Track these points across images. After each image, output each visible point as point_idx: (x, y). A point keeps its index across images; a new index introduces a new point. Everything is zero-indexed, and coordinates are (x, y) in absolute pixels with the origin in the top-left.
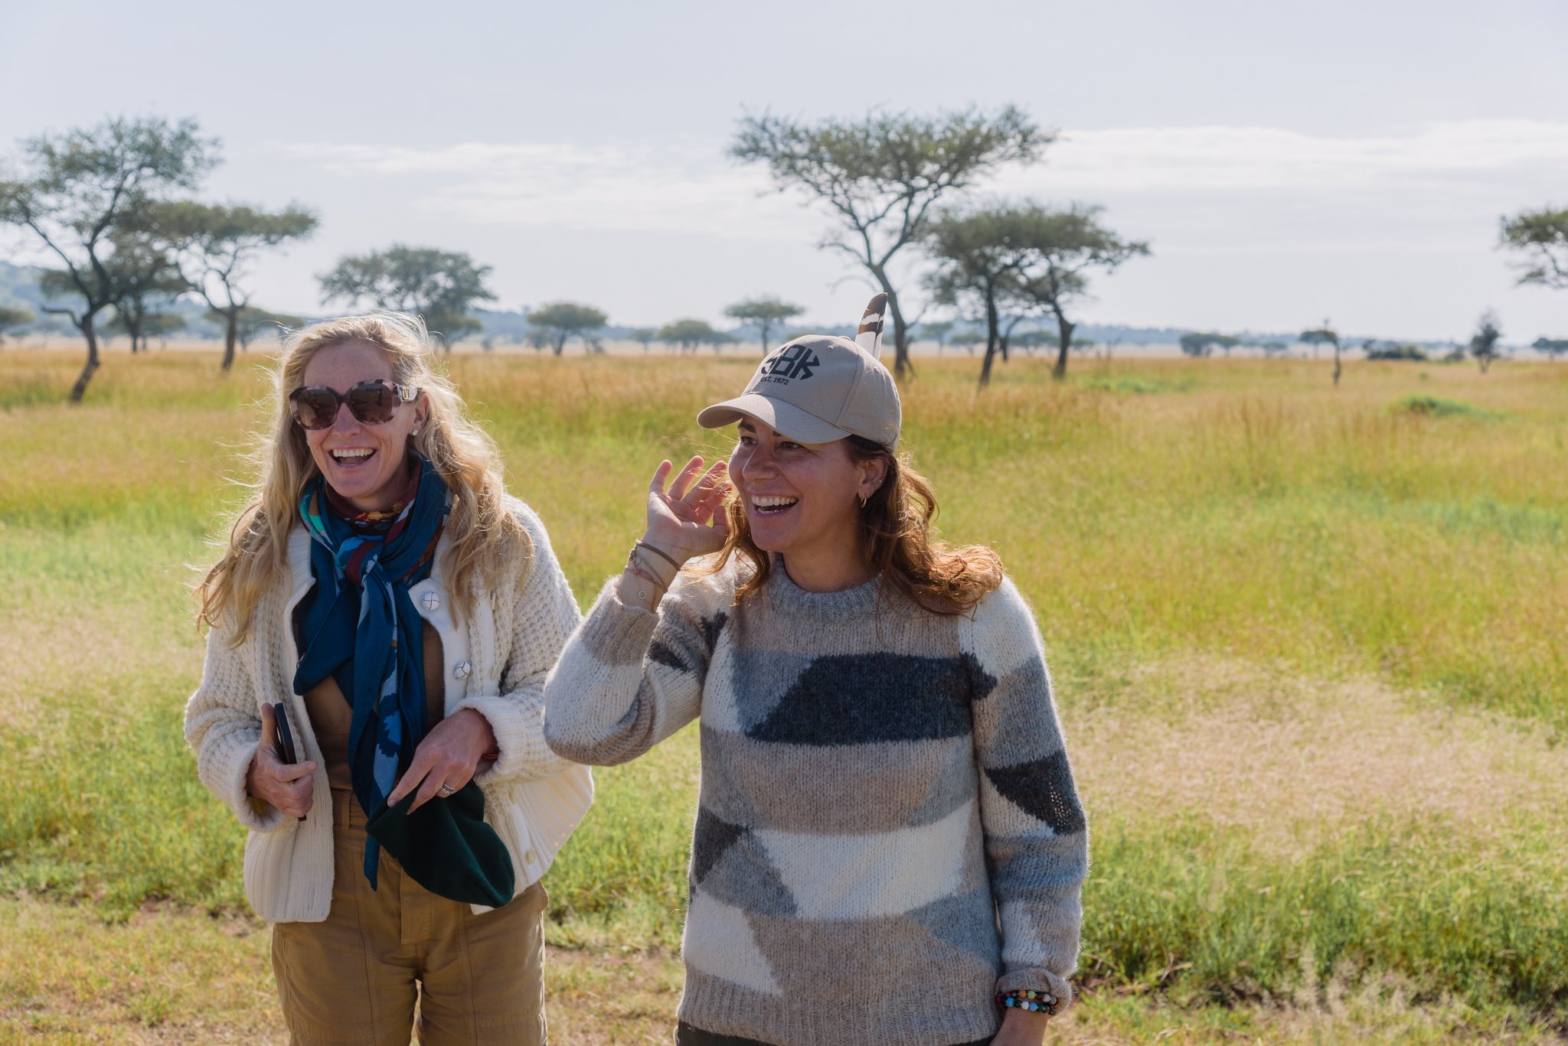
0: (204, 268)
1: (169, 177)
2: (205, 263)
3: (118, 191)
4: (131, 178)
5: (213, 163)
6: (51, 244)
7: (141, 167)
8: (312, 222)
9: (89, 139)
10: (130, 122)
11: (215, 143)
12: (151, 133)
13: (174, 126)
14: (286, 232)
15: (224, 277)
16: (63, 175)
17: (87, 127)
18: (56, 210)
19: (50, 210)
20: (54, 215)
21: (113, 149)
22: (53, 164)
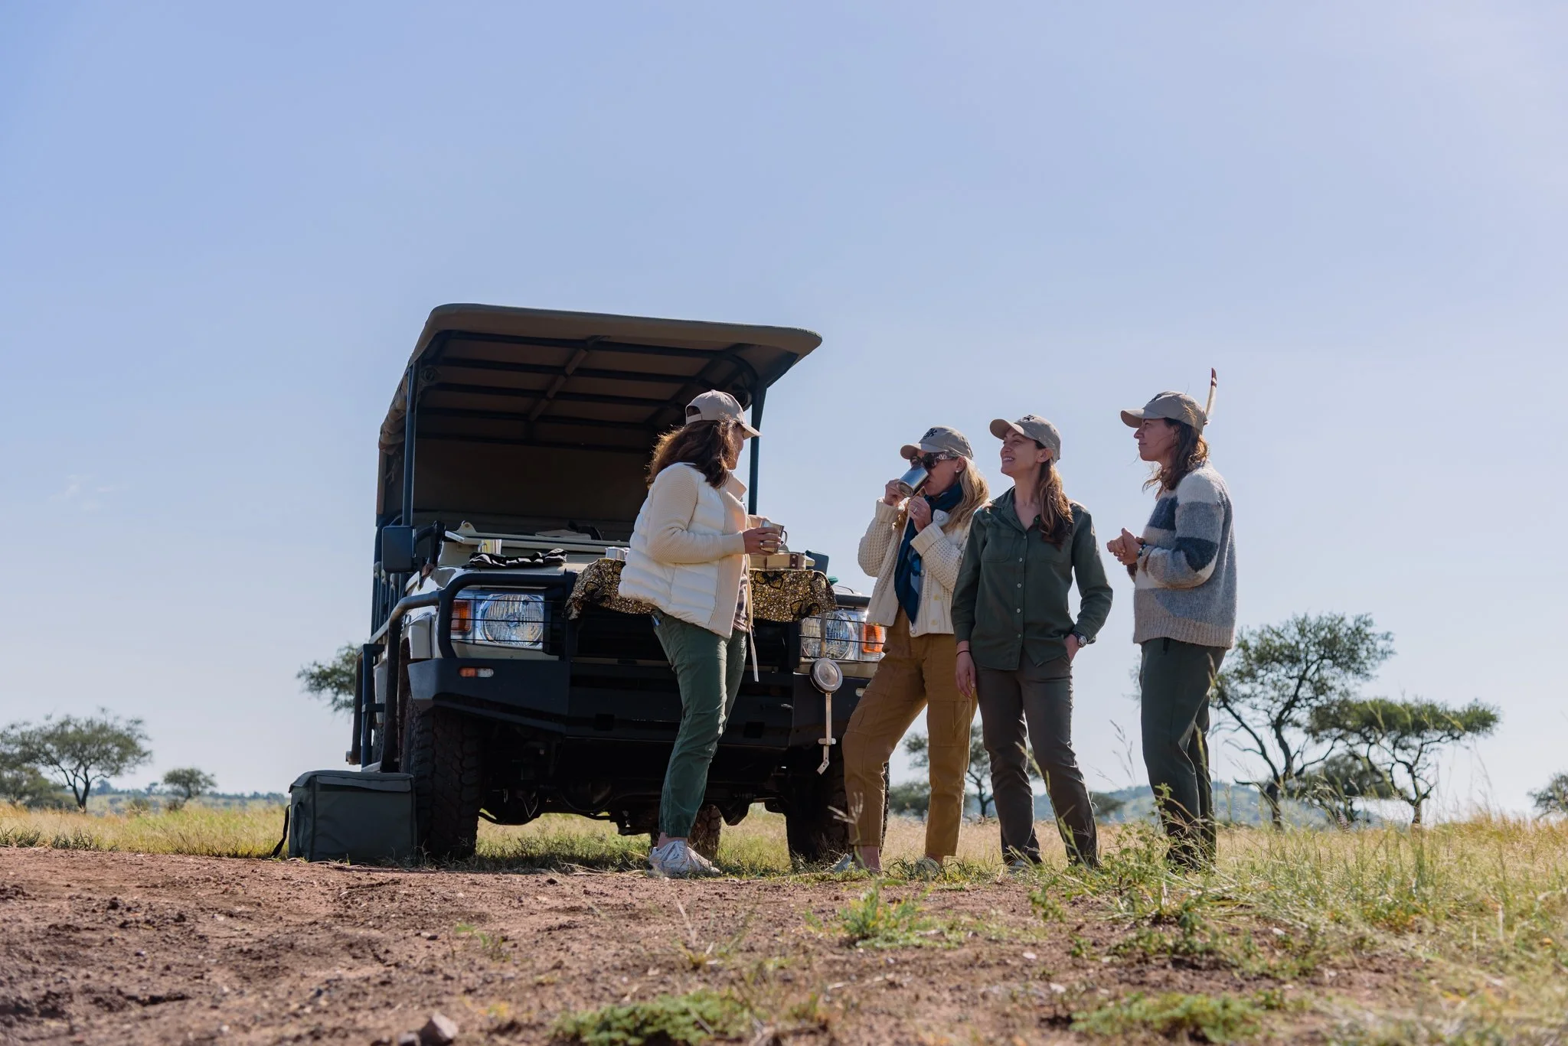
0: (1393, 760)
1: (1346, 667)
2: (1394, 756)
3: (1302, 679)
4: (1314, 668)
5: (1385, 654)
6: (1243, 725)
7: (1322, 658)
8: (1493, 718)
9: (1279, 635)
10: (1313, 619)
11: (1386, 637)
12: (1331, 630)
13: (1350, 622)
14: (1469, 727)
15: (1410, 769)
16: (1255, 667)
17: (1276, 625)
18: (1249, 696)
19: (1245, 696)
20: (1248, 701)
21: (1297, 643)
22: (1247, 657)
